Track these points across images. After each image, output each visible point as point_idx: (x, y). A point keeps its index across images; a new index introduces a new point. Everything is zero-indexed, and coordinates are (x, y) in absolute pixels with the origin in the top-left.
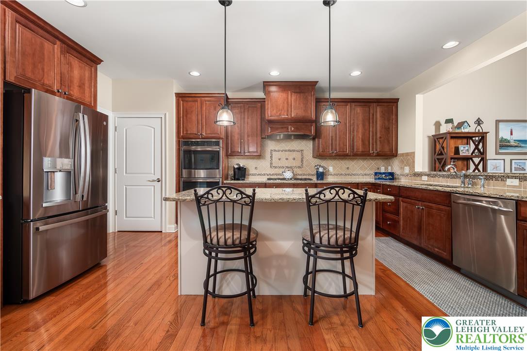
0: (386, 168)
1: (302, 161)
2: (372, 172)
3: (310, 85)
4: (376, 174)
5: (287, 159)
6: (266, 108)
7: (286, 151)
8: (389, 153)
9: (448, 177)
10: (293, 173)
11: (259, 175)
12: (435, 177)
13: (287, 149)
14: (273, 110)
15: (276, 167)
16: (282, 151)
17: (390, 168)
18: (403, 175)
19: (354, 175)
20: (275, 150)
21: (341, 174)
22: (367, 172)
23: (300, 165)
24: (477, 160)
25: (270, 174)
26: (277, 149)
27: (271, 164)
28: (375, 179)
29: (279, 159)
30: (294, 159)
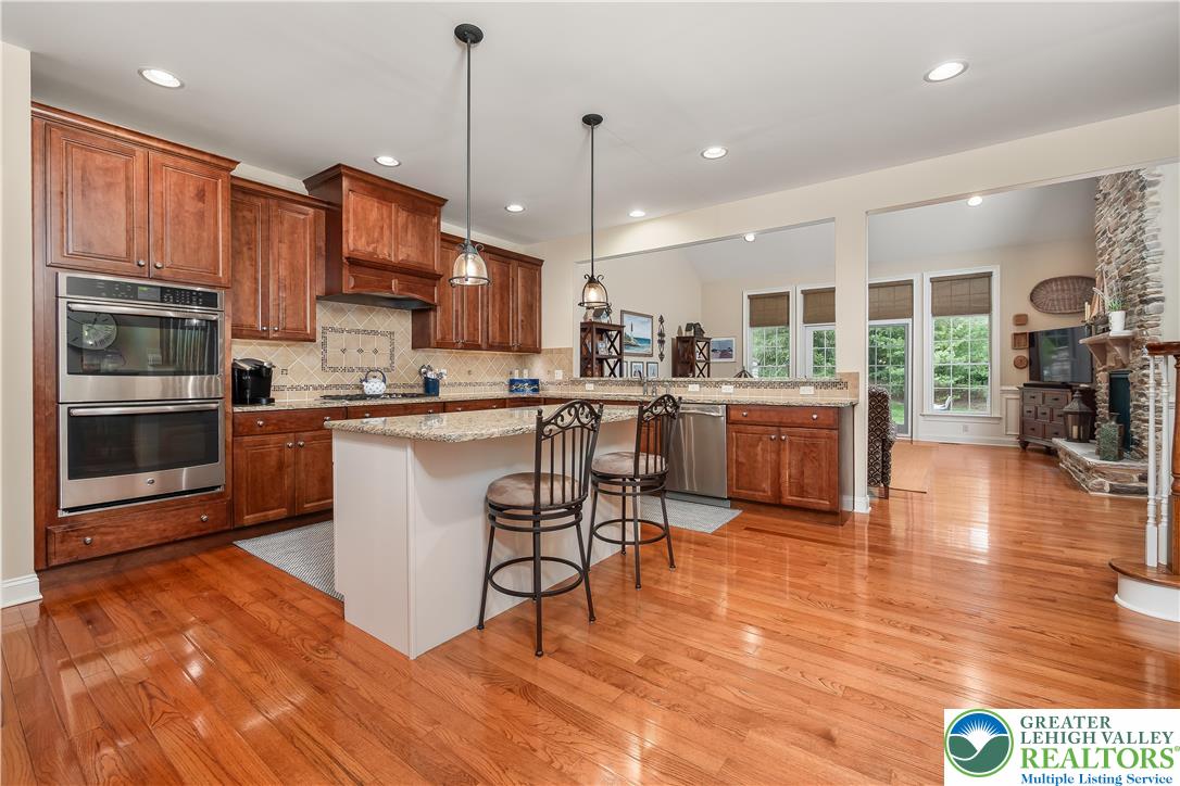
0: (521, 373)
1: (392, 356)
2: (506, 381)
3: (432, 203)
4: (512, 382)
5: (360, 351)
6: (344, 229)
7: (358, 332)
8: (532, 348)
9: (623, 384)
10: (384, 381)
11: (292, 388)
12: (604, 385)
13: (361, 327)
14: (361, 237)
15: (335, 370)
16: (349, 332)
17: (525, 372)
18: (552, 384)
19: (479, 384)
20: (333, 329)
21: (460, 384)
22: (497, 379)
23: (388, 366)
24: (612, 362)
25: (321, 386)
26: (337, 326)
27: (324, 360)
28: (511, 391)
29: (344, 351)
30: (376, 351)
